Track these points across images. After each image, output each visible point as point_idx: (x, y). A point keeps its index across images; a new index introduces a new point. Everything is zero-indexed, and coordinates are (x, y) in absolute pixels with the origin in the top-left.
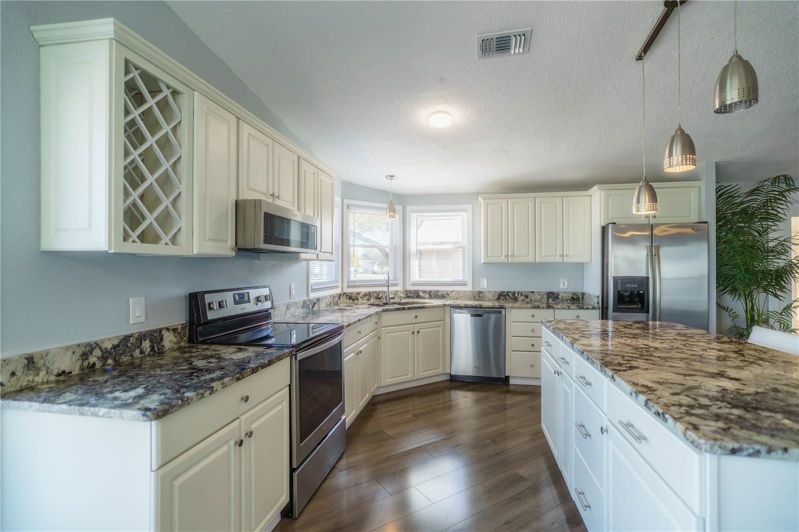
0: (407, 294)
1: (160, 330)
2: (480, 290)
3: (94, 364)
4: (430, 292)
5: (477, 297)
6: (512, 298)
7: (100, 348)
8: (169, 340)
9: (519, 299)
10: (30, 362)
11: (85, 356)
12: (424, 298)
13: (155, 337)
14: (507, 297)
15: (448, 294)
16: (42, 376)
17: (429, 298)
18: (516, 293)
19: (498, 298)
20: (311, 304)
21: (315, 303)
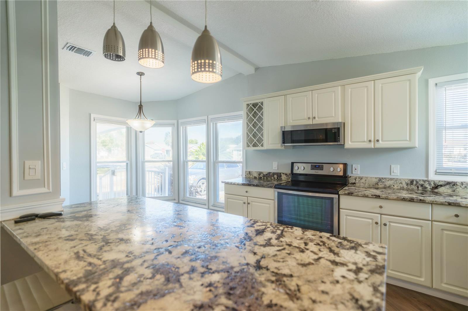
1: (281, 173)
3: (261, 177)
7: (263, 174)
8: (284, 177)
10: (250, 172)
11: (259, 175)
13: (279, 175)
16: (251, 176)
20: (430, 184)
21: (441, 186)
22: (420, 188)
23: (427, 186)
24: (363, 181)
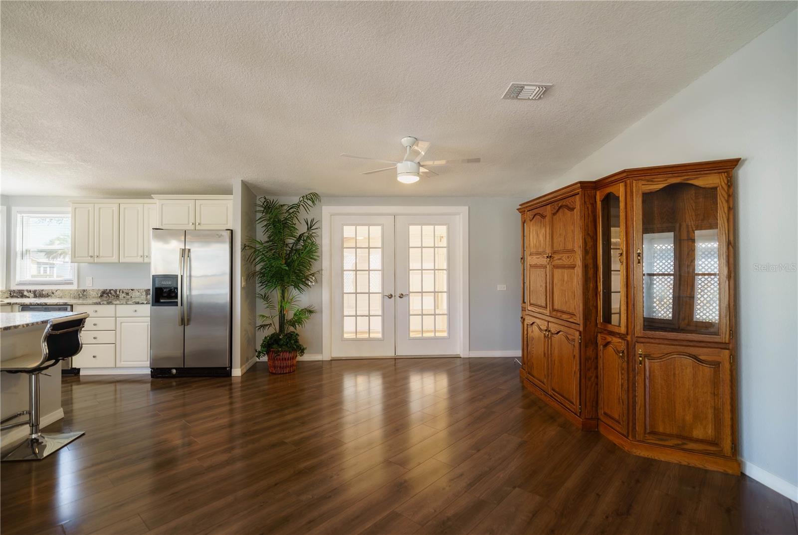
0: (11, 294)
2: (83, 288)
4: (35, 292)
5: (81, 295)
6: (114, 296)
9: (120, 296)
12: (29, 297)
14: (109, 295)
15: (53, 293)
17: (34, 297)
18: (118, 291)
19: (101, 296)
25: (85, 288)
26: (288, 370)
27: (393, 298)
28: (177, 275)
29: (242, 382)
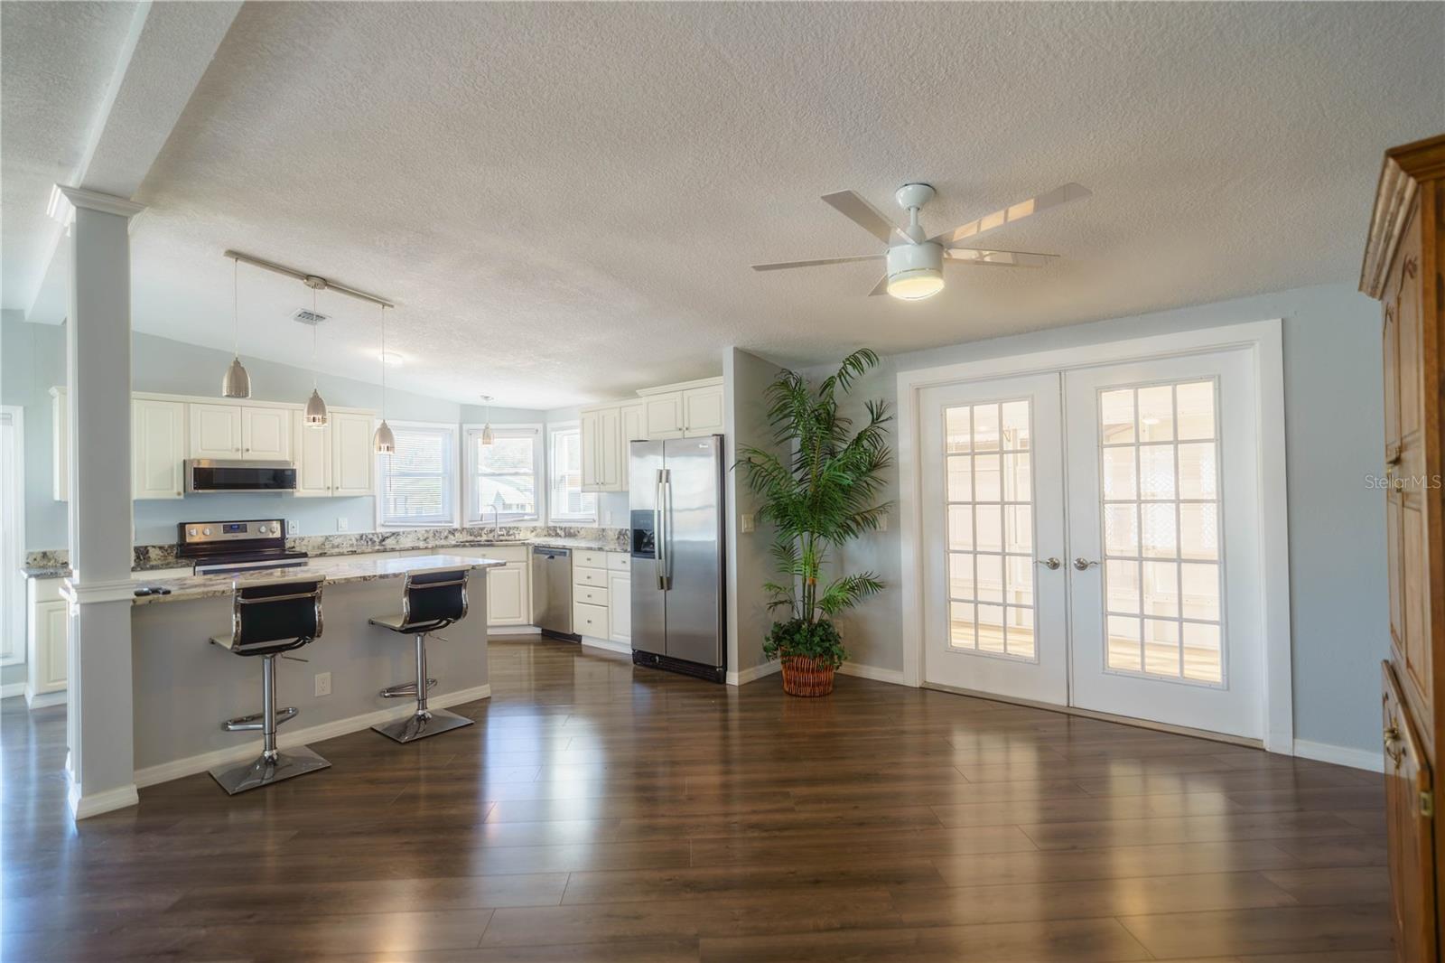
1: (146, 547)
4: (565, 530)
5: (601, 536)
12: (557, 537)
19: (618, 538)
20: (378, 537)
21: (387, 537)
22: (370, 543)
23: (376, 539)
24: (305, 542)
25: (604, 527)
26: (808, 691)
27: (1061, 568)
28: (653, 511)
29: (740, 696)
